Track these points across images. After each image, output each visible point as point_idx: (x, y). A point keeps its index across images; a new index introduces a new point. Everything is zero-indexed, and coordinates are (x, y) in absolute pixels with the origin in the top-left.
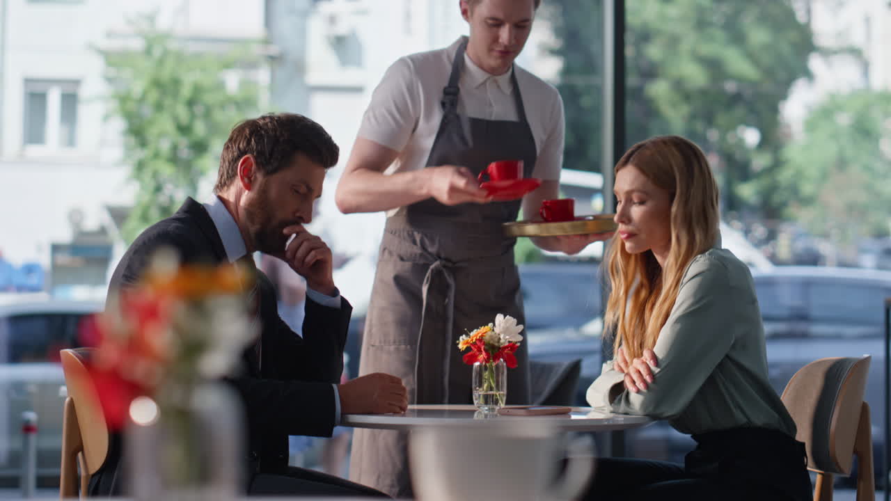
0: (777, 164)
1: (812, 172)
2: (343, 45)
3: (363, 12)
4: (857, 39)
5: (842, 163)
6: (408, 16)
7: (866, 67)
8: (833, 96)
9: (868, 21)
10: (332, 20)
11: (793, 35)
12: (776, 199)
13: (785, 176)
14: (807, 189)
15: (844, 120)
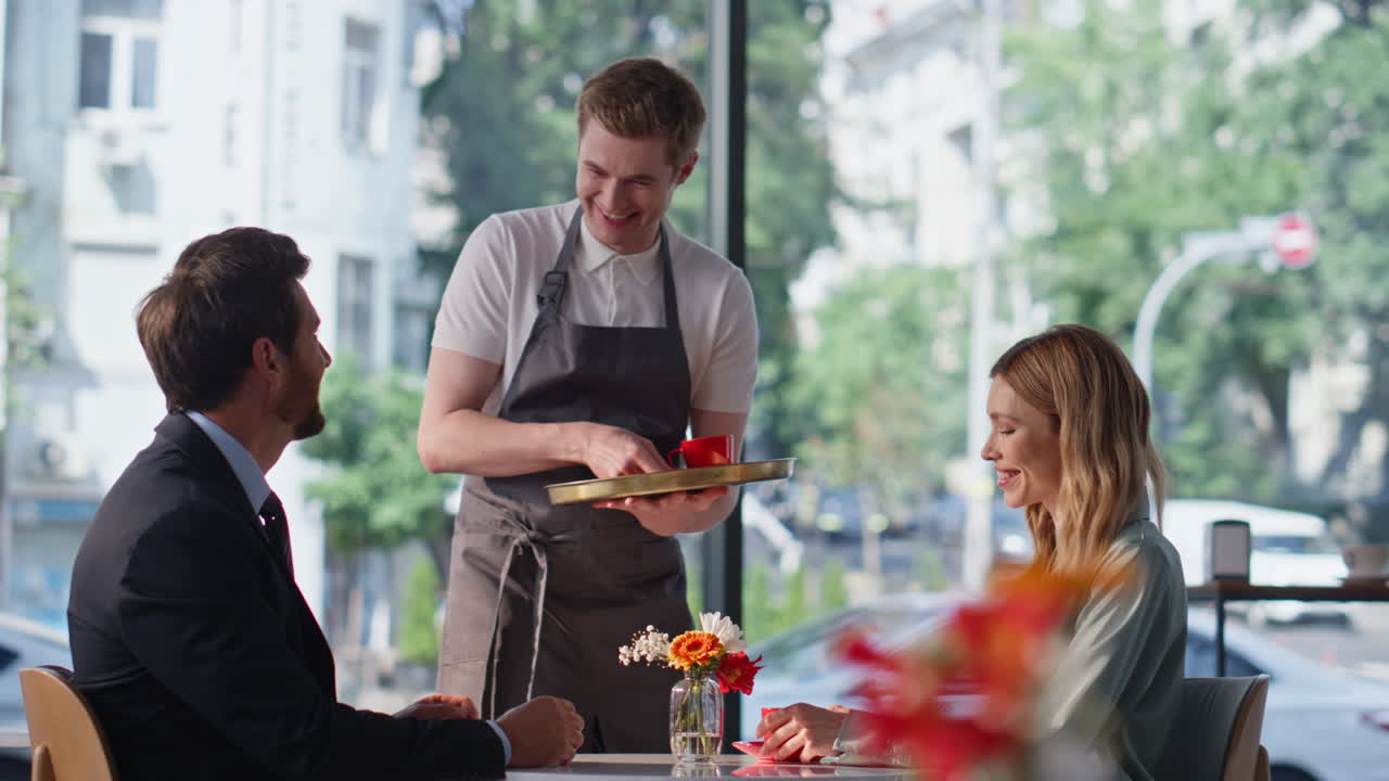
0: (785, 378)
1: (836, 391)
2: (126, 182)
3: (161, 129)
4: (901, 188)
5: (880, 376)
6: (230, 137)
7: (911, 231)
8: (865, 273)
9: (915, 160)
10: (110, 139)
11: (810, 179)
12: (785, 431)
13: (797, 397)
14: (831, 415)
15: (878, 309)
